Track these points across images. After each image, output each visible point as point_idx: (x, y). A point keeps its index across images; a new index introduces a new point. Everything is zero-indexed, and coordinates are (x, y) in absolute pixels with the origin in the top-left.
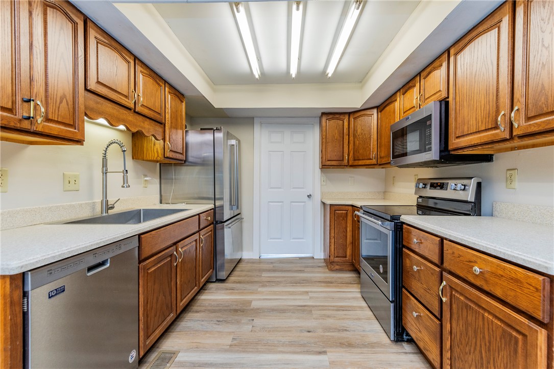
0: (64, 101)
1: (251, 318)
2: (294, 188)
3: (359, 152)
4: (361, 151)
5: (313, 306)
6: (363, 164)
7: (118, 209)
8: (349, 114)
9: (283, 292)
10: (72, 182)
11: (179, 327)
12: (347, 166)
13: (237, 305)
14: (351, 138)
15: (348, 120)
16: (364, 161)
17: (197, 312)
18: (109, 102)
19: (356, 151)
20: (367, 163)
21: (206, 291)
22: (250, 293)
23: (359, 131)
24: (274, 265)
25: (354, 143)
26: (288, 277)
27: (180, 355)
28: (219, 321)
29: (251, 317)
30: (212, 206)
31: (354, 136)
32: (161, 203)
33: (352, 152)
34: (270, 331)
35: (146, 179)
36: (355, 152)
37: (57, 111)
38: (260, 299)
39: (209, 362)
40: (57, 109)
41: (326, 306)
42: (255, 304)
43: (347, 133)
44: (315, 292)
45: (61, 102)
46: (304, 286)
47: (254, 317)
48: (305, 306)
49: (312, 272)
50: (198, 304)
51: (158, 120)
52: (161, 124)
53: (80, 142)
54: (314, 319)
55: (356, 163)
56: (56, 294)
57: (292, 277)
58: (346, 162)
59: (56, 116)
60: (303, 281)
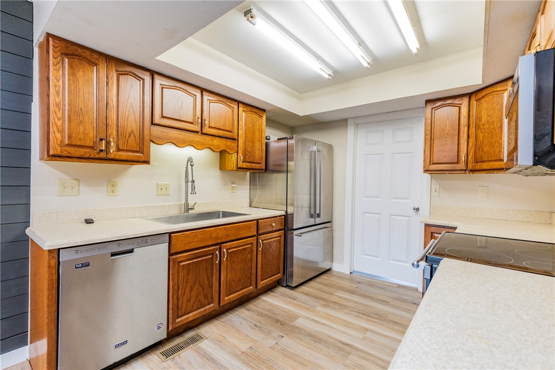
0: (133, 135)
1: (282, 334)
2: (395, 198)
3: (482, 150)
4: (486, 149)
5: (357, 349)
6: (489, 167)
7: (198, 210)
8: (470, 95)
9: (339, 319)
10: (164, 189)
11: (226, 318)
12: (465, 170)
13: (283, 316)
14: (472, 130)
15: (467, 104)
16: (491, 163)
17: (249, 310)
18: (175, 130)
19: (477, 148)
20: (495, 167)
21: (272, 293)
22: (307, 308)
23: (484, 118)
24: (360, 285)
25: (476, 137)
26: (361, 304)
27: (205, 341)
28: (255, 325)
29: (284, 333)
30: (283, 213)
31: (477, 127)
32: (250, 206)
33: (473, 150)
34: (286, 355)
35: (233, 185)
36: (477, 151)
37: (126, 143)
38: (308, 318)
39: (216, 359)
40: (126, 142)
41: (374, 356)
42: (300, 322)
43: (466, 123)
44: (376, 333)
45: (129, 136)
46: (370, 321)
47: (287, 334)
48: (348, 345)
49: (398, 308)
50: (256, 303)
51: (231, 137)
52: (235, 139)
53: (147, 162)
54: (344, 365)
55: (478, 166)
56: (82, 267)
57: (366, 306)
58: (462, 166)
59: (125, 146)
60: (376, 314)
